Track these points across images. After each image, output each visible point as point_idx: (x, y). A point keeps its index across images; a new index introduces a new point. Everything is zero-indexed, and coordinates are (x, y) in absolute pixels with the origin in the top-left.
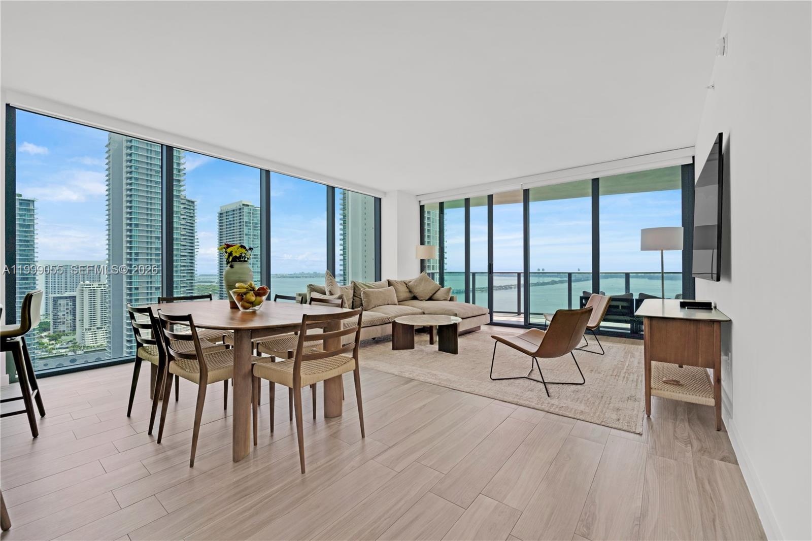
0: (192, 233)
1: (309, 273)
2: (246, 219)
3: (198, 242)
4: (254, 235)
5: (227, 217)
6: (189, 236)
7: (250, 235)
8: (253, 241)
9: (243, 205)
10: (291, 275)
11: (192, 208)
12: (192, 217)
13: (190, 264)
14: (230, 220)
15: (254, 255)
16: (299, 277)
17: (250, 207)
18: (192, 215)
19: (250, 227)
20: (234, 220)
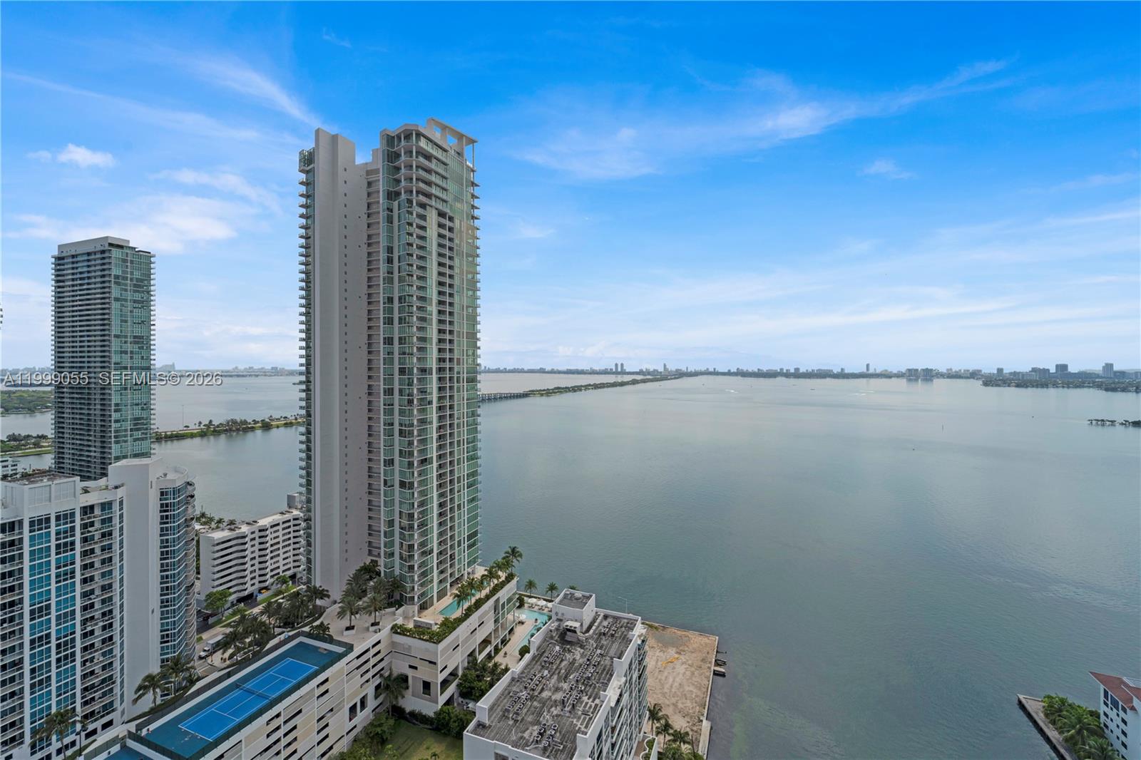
2: (116, 271)
4: (135, 301)
5: (75, 265)
7: (126, 300)
8: (131, 312)
9: (111, 245)
10: (228, 372)
14: (80, 270)
15: (135, 337)
16: (243, 376)
17: (125, 251)
19: (126, 285)
20: (89, 272)
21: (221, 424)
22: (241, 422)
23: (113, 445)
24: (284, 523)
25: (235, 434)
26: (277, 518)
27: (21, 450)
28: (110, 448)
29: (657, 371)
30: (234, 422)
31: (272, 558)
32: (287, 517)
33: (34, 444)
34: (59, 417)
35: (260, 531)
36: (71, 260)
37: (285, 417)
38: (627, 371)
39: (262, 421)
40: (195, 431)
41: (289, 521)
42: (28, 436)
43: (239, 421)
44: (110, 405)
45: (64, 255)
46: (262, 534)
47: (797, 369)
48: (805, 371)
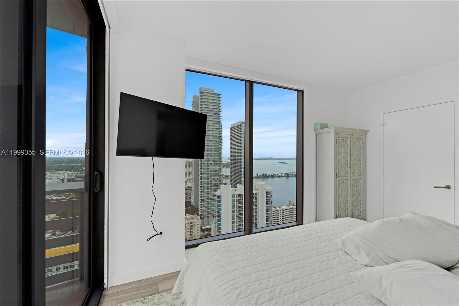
23: (242, 178)
24: (289, 209)
26: (287, 207)
28: (242, 179)
31: (285, 220)
32: (289, 207)
35: (282, 210)
36: (234, 128)
37: (292, 174)
41: (290, 209)
44: (242, 167)
45: (232, 127)
46: (283, 211)
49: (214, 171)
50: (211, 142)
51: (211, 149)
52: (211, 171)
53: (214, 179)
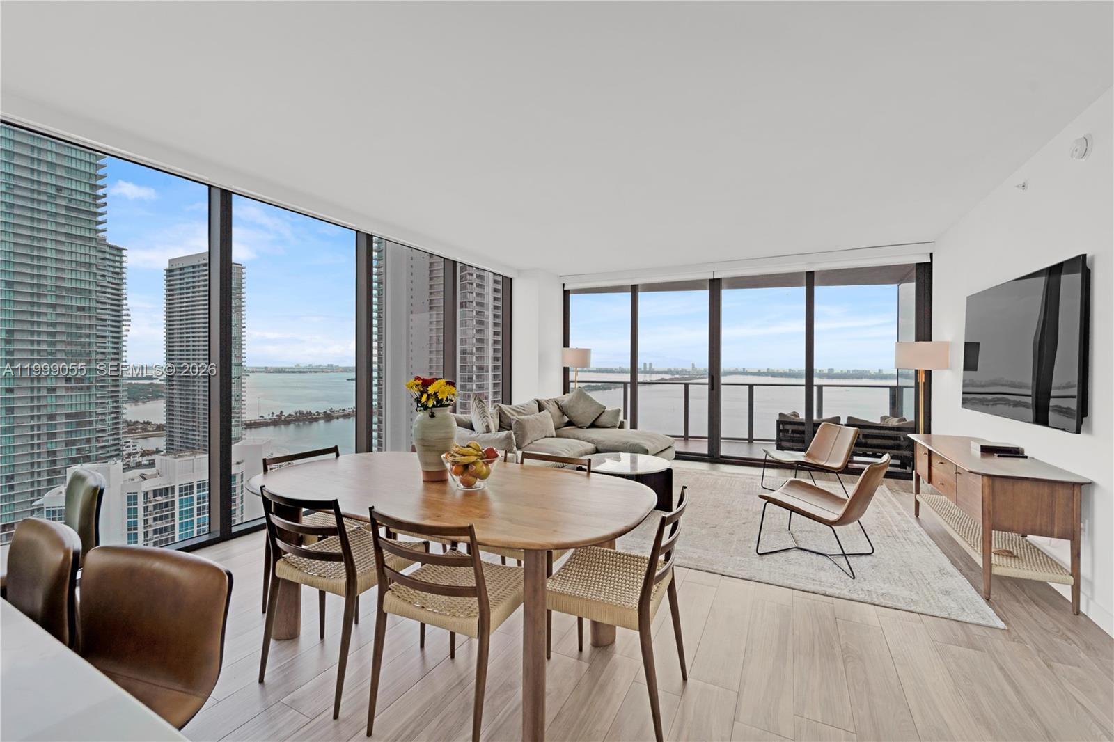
0: (118, 300)
1: (320, 366)
3: (128, 315)
5: (182, 277)
6: (112, 305)
10: (291, 368)
11: (117, 258)
12: (117, 273)
13: (115, 351)
14: (186, 280)
16: (304, 372)
18: (118, 270)
20: (194, 282)
21: (290, 415)
22: (307, 413)
25: (301, 423)
27: (133, 433)
29: (685, 370)
30: (301, 413)
33: (142, 429)
34: (170, 406)
36: (178, 272)
37: (344, 410)
38: (656, 370)
39: (325, 412)
40: (269, 421)
42: (137, 422)
43: (305, 412)
45: (174, 267)
47: (831, 370)
48: (839, 372)
49: (68, 416)
50: (50, 310)
51: (53, 334)
52: (51, 417)
53: (67, 443)
